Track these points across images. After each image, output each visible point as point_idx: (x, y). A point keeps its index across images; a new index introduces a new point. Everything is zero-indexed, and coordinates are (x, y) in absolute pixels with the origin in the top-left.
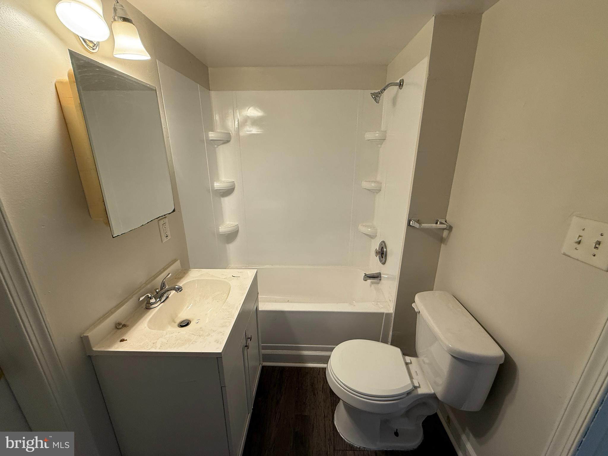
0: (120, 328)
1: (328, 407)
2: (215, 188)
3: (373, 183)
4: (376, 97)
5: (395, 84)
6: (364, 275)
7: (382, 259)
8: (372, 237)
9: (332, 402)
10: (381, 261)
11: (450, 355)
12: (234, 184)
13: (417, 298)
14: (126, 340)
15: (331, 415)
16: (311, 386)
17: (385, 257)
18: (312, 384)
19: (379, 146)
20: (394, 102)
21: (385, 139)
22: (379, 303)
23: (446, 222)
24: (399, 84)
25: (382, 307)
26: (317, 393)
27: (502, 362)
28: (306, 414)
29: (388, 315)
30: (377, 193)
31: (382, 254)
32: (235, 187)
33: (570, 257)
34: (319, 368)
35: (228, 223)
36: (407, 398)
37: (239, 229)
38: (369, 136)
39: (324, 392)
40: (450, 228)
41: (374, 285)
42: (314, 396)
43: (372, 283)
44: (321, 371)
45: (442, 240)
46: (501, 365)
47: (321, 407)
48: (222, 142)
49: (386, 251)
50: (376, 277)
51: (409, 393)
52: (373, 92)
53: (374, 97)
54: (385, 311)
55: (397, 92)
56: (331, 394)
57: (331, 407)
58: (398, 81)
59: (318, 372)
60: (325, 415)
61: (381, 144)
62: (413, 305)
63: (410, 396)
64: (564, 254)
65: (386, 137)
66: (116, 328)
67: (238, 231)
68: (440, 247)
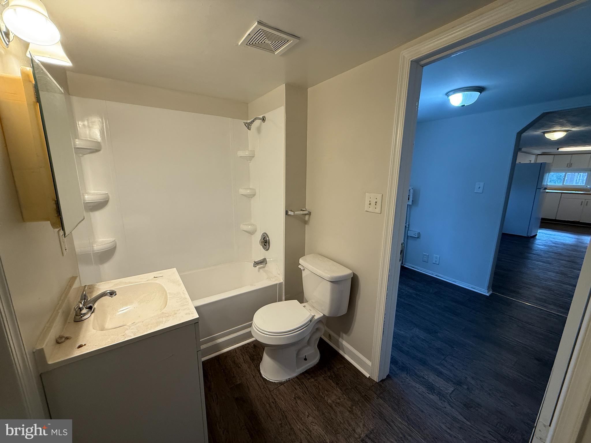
0: (64, 341)
1: (254, 370)
2: (86, 201)
3: (248, 190)
4: (248, 126)
5: (260, 119)
6: (254, 262)
7: (265, 247)
8: (252, 233)
9: (255, 365)
10: (264, 248)
11: (329, 282)
12: (109, 196)
13: (301, 261)
14: (85, 345)
15: (258, 373)
16: (233, 364)
17: (268, 244)
18: (234, 362)
19: (249, 161)
20: (259, 130)
21: (253, 157)
22: (271, 279)
23: (306, 209)
24: (262, 119)
25: (275, 280)
26: (241, 365)
27: (352, 276)
28: (239, 383)
29: (280, 284)
30: (252, 198)
31: (265, 242)
32: (109, 199)
33: (368, 212)
34: (235, 349)
35: (100, 240)
36: (311, 323)
37: (116, 245)
38: (241, 153)
39: (246, 362)
40: (309, 214)
41: (262, 269)
42: (239, 368)
43: (260, 268)
44: (237, 351)
45: (306, 223)
46: (352, 278)
47: (248, 372)
48: (89, 151)
49: (269, 240)
50: (263, 262)
51: (311, 321)
52: (245, 121)
53: (247, 125)
54: (278, 282)
55: (261, 124)
56: (252, 361)
57: (256, 368)
58: (261, 117)
59: (235, 352)
60: (253, 376)
61: (251, 160)
62: (300, 266)
63: (312, 322)
64: (366, 211)
65: (254, 155)
66: (58, 343)
67: (115, 248)
68: (305, 227)
